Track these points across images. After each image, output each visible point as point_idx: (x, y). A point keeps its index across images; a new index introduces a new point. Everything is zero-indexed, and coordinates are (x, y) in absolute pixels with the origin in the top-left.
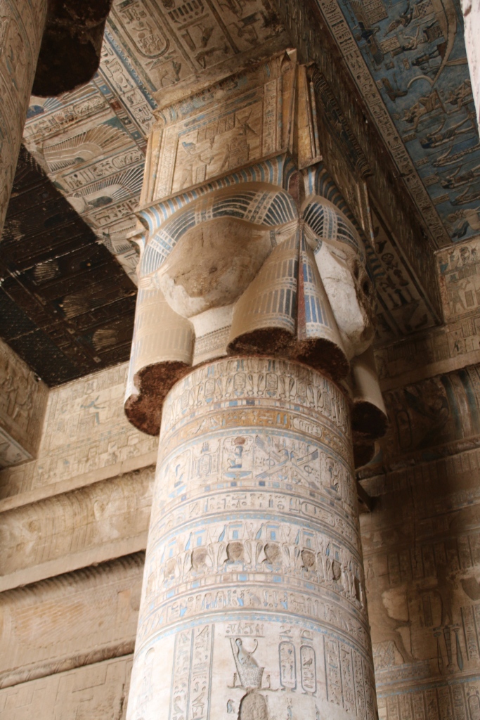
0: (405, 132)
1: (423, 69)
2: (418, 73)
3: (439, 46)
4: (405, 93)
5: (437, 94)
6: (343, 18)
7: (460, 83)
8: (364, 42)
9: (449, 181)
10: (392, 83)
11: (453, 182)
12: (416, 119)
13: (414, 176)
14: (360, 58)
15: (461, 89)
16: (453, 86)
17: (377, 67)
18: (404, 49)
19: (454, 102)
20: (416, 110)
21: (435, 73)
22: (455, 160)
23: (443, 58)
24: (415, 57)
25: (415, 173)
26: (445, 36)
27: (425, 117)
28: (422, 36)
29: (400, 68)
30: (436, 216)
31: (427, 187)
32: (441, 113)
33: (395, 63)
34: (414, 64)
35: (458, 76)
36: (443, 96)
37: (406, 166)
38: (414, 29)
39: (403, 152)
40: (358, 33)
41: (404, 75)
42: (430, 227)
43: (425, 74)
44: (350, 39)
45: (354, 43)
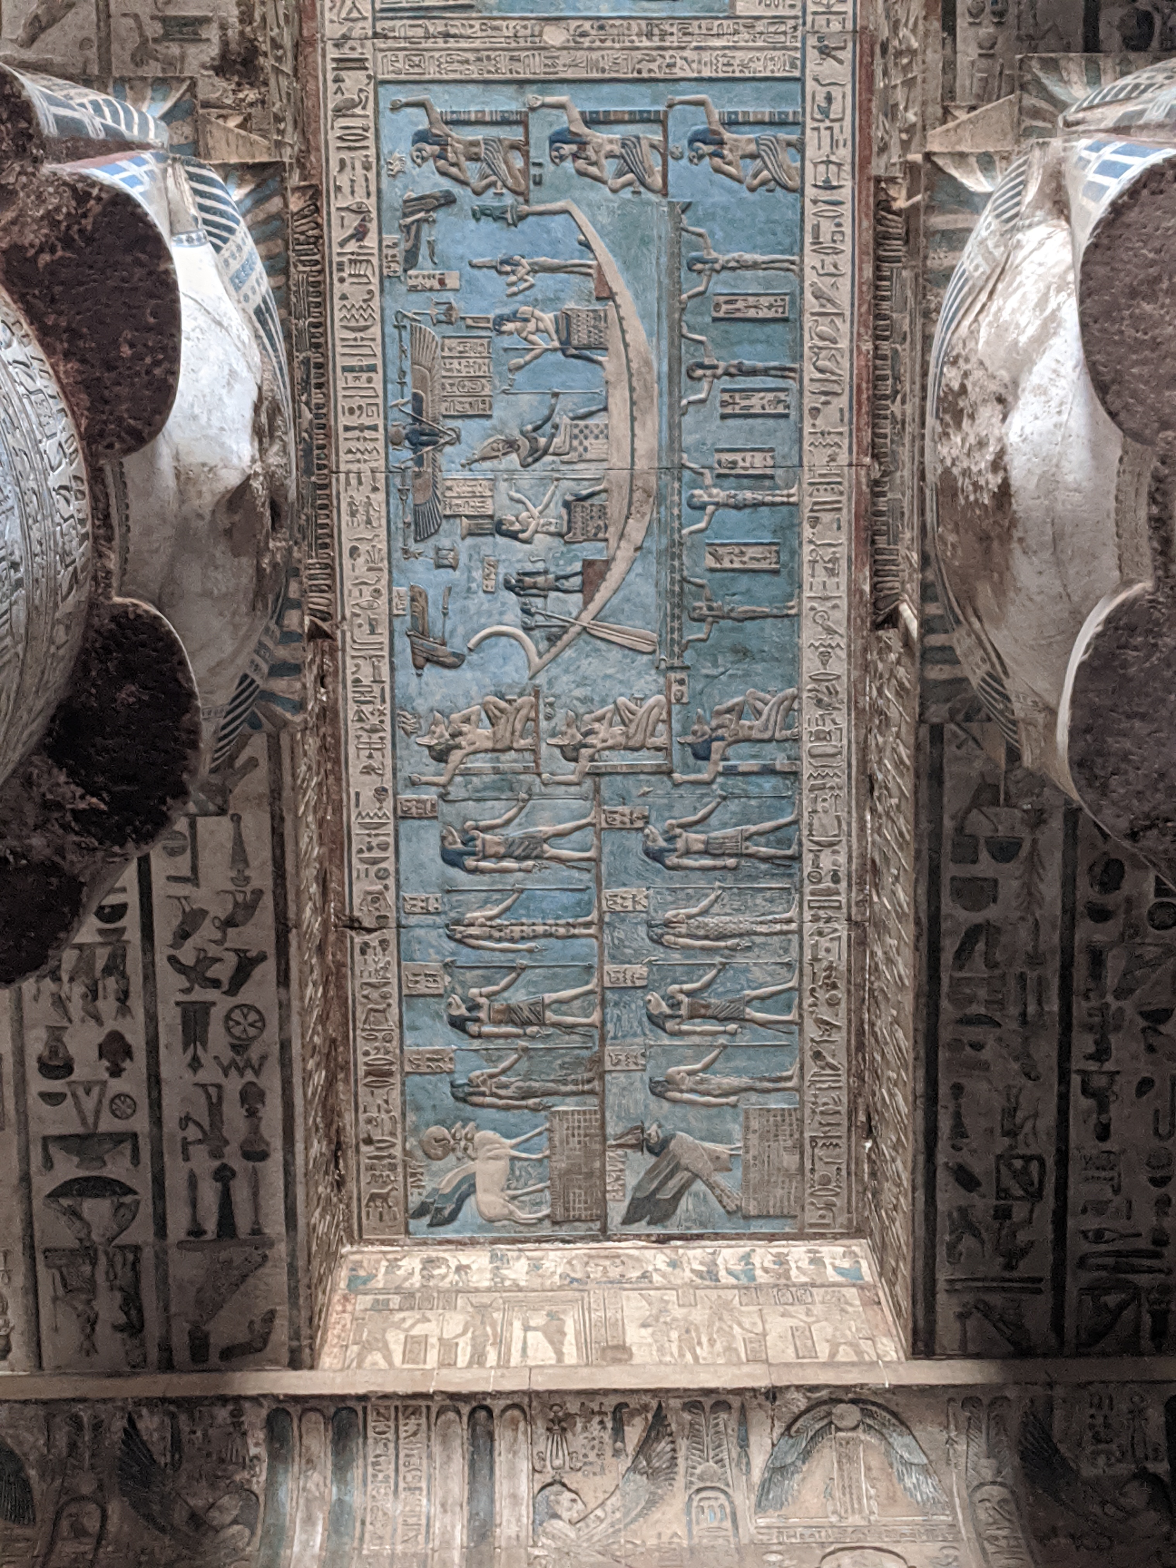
0: (413, 784)
1: (526, 612)
2: (509, 617)
3: (588, 564)
4: (456, 662)
5: (535, 707)
6: (379, 362)
7: (603, 702)
8: (406, 454)
9: (474, 1007)
10: (433, 612)
11: (482, 1015)
12: (455, 756)
13: (384, 943)
14: (381, 496)
15: (599, 719)
16: (584, 701)
17: (413, 547)
18: (499, 529)
19: (571, 754)
20: (465, 728)
21: (552, 640)
22: (512, 940)
23: (586, 603)
24: (518, 566)
25: (390, 934)
26: (613, 542)
27: (480, 763)
28: (556, 515)
29: (470, 579)
30: (396, 1114)
31: (408, 998)
32: (526, 771)
33: (463, 559)
34: (509, 587)
35: (607, 677)
36: (548, 718)
37: (376, 898)
38: (543, 481)
39: (383, 847)
40: (402, 423)
41: (472, 604)
42: (364, 1148)
43: (527, 629)
44: (374, 428)
45: (380, 445)
